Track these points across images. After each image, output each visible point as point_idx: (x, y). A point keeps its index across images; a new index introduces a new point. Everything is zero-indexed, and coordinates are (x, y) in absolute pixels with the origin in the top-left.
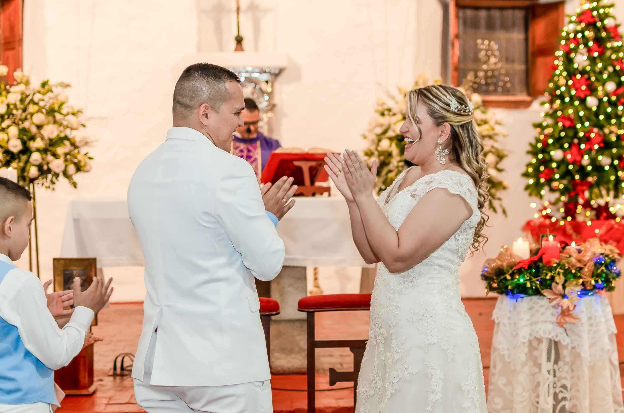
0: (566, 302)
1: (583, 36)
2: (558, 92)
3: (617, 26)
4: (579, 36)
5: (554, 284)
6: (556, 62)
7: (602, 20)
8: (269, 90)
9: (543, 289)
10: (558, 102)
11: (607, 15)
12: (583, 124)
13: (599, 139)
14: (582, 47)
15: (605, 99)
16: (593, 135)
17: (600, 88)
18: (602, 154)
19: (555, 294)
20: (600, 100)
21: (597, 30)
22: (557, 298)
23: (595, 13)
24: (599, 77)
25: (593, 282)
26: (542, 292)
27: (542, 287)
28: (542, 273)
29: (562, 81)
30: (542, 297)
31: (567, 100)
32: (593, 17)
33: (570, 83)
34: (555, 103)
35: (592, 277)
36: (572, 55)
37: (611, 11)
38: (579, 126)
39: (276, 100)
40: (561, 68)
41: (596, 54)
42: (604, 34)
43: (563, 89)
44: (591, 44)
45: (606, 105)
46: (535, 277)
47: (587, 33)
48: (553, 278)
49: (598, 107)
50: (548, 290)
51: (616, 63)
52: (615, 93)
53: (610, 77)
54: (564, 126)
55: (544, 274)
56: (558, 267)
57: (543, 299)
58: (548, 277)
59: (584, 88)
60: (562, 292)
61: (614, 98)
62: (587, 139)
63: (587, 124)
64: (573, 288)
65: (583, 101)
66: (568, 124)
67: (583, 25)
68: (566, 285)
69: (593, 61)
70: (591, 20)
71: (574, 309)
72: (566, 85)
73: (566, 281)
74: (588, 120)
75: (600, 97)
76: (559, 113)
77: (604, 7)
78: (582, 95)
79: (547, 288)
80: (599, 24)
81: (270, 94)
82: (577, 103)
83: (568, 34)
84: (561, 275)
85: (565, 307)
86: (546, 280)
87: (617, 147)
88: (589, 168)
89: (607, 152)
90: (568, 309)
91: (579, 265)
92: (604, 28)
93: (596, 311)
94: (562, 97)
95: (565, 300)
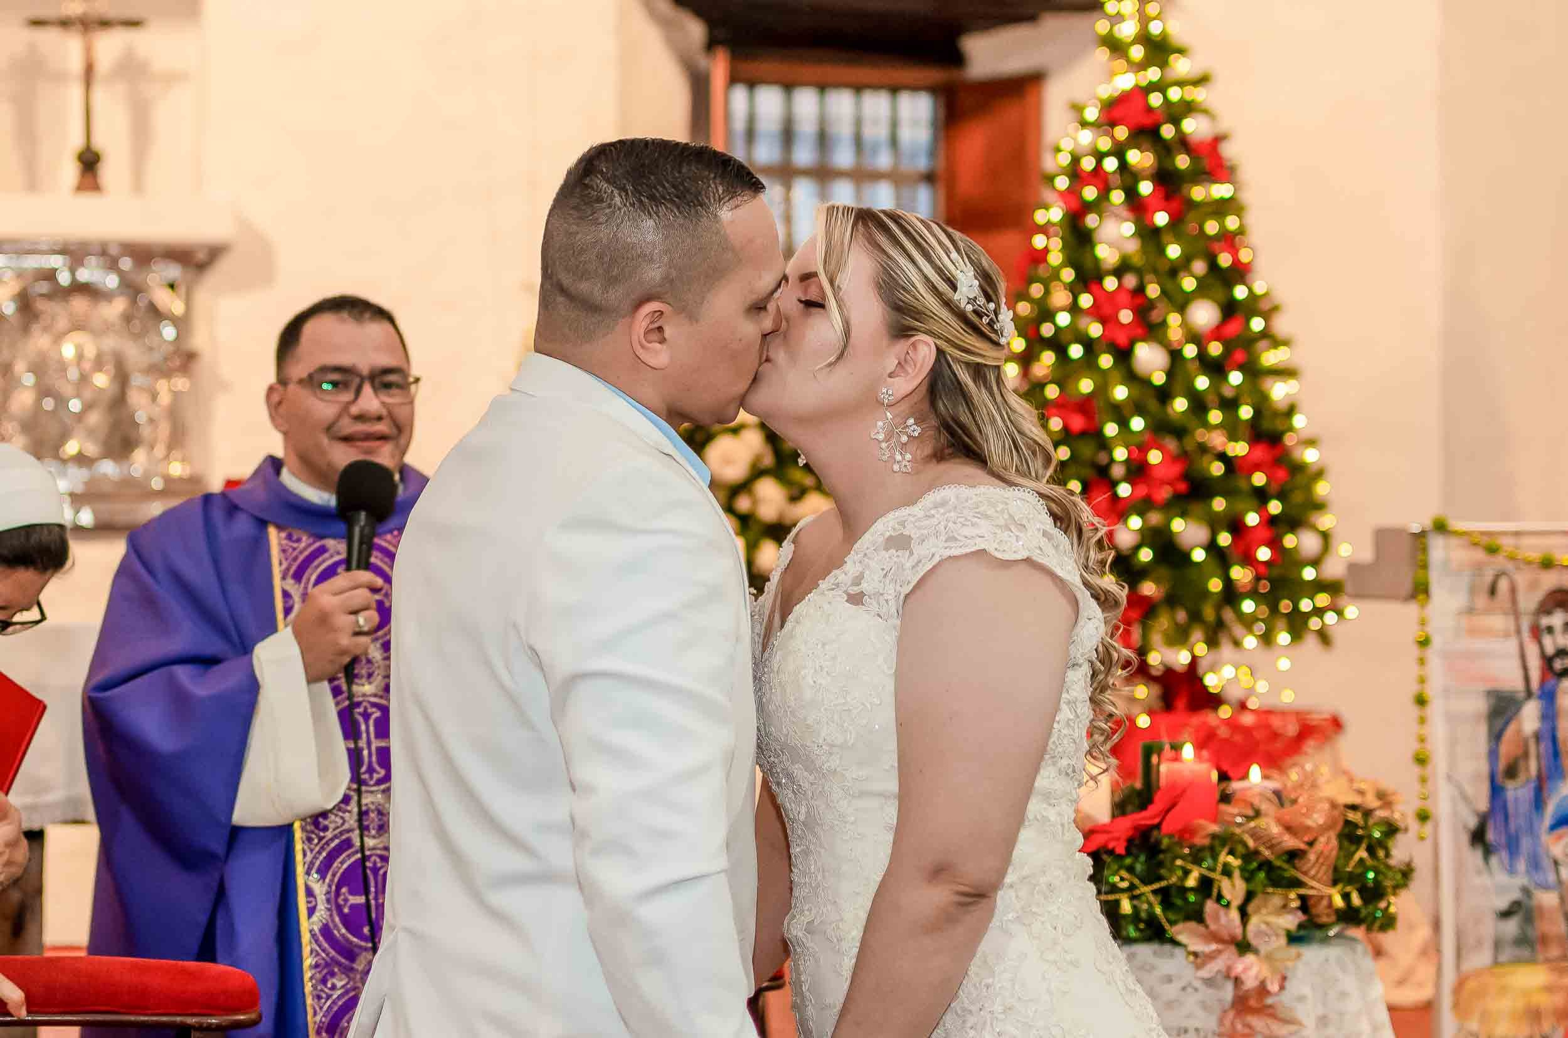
0: (1251, 969)
1: (1123, 166)
2: (1047, 330)
3: (1217, 140)
4: (1110, 164)
5: (1210, 906)
6: (1039, 242)
7: (1176, 121)
8: (177, 307)
9: (1172, 923)
10: (1048, 358)
11: (1188, 108)
12: (1123, 423)
13: (1175, 470)
14: (1117, 197)
15: (1190, 351)
16: (1154, 457)
17: (1174, 320)
18: (1183, 515)
19: (1215, 937)
20: (1175, 355)
21: (1164, 150)
22: (1219, 952)
23: (1155, 100)
24: (1169, 286)
25: (1338, 902)
26: (1174, 931)
27: (1172, 917)
28: (1172, 870)
29: (1060, 297)
30: (1167, 947)
31: (1076, 351)
32: (1149, 110)
33: (1086, 300)
34: (1039, 360)
35: (1335, 883)
36: (1091, 220)
37: (1199, 95)
38: (1111, 429)
39: (199, 341)
40: (1055, 258)
41: (1161, 219)
42: (1182, 162)
43: (1063, 319)
44: (1145, 188)
45: (1194, 367)
46: (1146, 881)
47: (1134, 157)
48: (1206, 886)
49: (1170, 374)
50: (1192, 925)
51: (1217, 246)
52: (1217, 334)
53: (1202, 290)
54: (1066, 428)
55: (1180, 873)
56: (1221, 851)
57: (1172, 955)
58: (1191, 882)
59: (1126, 316)
60: (1238, 931)
61: (1215, 349)
62: (1138, 471)
63: (1137, 424)
64: (1272, 919)
65: (1123, 355)
66: (1078, 423)
67: (1122, 133)
68: (1250, 908)
69: (1150, 236)
70: (1147, 121)
71: (1282, 988)
72: (1074, 309)
73: (1250, 896)
74: (1140, 411)
75: (1176, 346)
76: (1052, 392)
77: (1181, 84)
78: (1122, 339)
79: (1188, 918)
80: (1167, 131)
81: (182, 324)
82: (1106, 361)
83: (1076, 160)
84: (1237, 874)
85: (1250, 983)
86: (1183, 890)
87: (1226, 494)
88: (1146, 555)
89: (1197, 508)
90: (1262, 990)
91: (1291, 842)
92: (1183, 143)
93: (1343, 995)
94: (1058, 345)
95: (1250, 958)
